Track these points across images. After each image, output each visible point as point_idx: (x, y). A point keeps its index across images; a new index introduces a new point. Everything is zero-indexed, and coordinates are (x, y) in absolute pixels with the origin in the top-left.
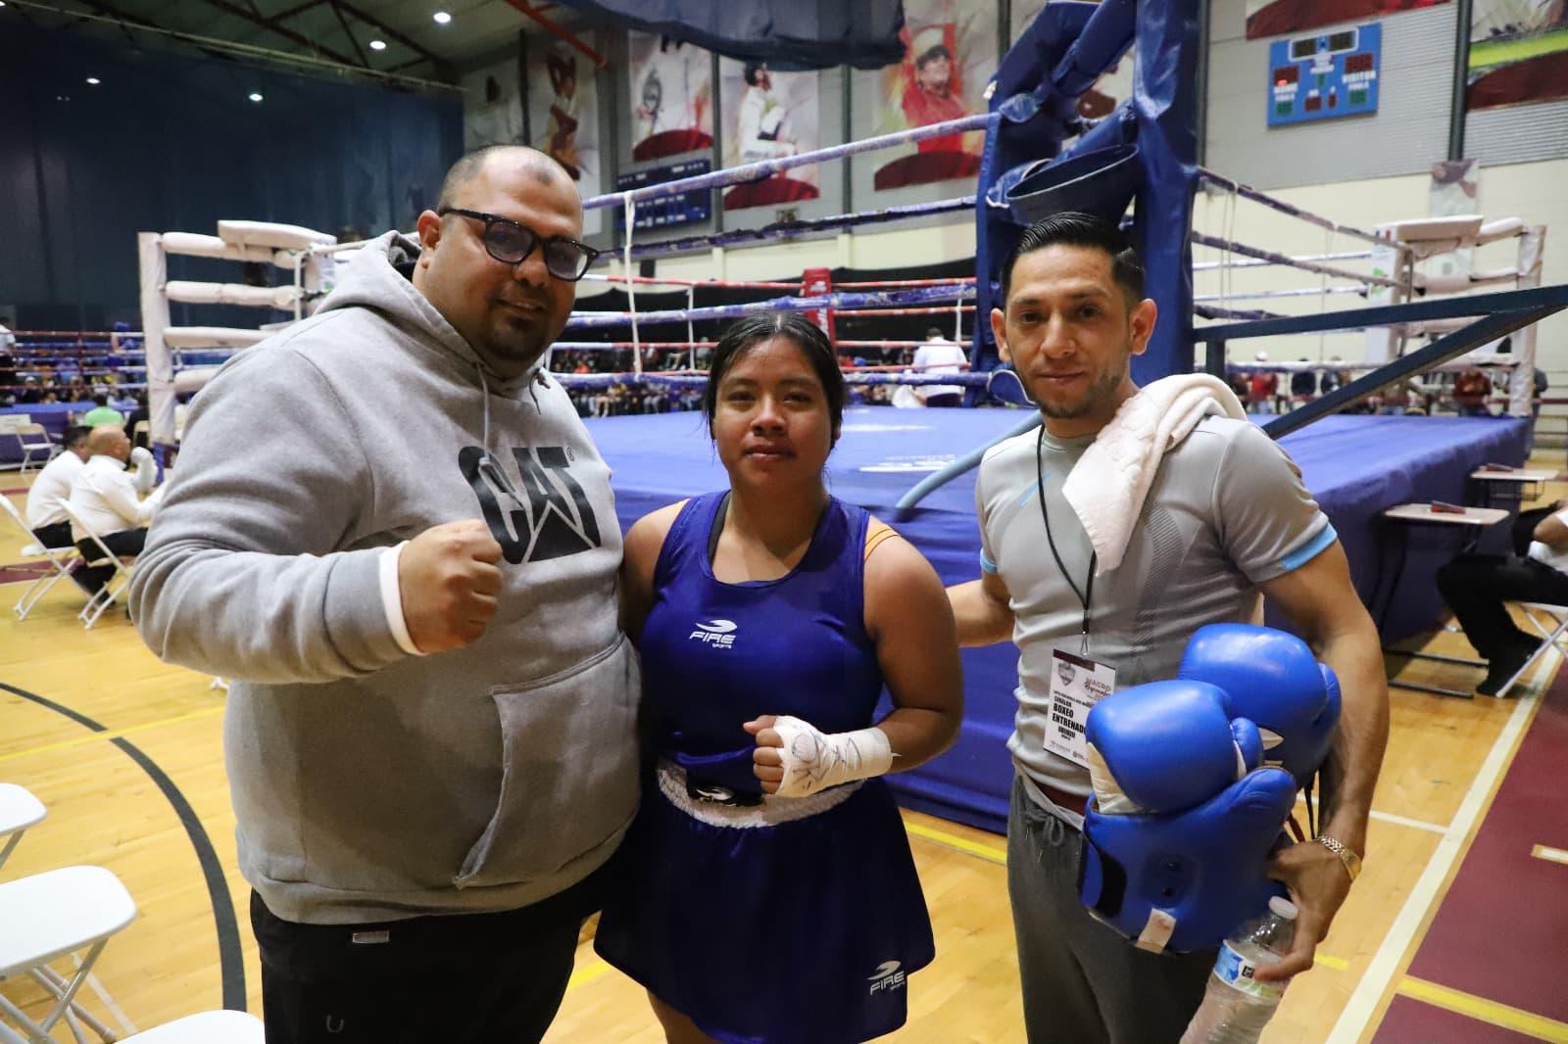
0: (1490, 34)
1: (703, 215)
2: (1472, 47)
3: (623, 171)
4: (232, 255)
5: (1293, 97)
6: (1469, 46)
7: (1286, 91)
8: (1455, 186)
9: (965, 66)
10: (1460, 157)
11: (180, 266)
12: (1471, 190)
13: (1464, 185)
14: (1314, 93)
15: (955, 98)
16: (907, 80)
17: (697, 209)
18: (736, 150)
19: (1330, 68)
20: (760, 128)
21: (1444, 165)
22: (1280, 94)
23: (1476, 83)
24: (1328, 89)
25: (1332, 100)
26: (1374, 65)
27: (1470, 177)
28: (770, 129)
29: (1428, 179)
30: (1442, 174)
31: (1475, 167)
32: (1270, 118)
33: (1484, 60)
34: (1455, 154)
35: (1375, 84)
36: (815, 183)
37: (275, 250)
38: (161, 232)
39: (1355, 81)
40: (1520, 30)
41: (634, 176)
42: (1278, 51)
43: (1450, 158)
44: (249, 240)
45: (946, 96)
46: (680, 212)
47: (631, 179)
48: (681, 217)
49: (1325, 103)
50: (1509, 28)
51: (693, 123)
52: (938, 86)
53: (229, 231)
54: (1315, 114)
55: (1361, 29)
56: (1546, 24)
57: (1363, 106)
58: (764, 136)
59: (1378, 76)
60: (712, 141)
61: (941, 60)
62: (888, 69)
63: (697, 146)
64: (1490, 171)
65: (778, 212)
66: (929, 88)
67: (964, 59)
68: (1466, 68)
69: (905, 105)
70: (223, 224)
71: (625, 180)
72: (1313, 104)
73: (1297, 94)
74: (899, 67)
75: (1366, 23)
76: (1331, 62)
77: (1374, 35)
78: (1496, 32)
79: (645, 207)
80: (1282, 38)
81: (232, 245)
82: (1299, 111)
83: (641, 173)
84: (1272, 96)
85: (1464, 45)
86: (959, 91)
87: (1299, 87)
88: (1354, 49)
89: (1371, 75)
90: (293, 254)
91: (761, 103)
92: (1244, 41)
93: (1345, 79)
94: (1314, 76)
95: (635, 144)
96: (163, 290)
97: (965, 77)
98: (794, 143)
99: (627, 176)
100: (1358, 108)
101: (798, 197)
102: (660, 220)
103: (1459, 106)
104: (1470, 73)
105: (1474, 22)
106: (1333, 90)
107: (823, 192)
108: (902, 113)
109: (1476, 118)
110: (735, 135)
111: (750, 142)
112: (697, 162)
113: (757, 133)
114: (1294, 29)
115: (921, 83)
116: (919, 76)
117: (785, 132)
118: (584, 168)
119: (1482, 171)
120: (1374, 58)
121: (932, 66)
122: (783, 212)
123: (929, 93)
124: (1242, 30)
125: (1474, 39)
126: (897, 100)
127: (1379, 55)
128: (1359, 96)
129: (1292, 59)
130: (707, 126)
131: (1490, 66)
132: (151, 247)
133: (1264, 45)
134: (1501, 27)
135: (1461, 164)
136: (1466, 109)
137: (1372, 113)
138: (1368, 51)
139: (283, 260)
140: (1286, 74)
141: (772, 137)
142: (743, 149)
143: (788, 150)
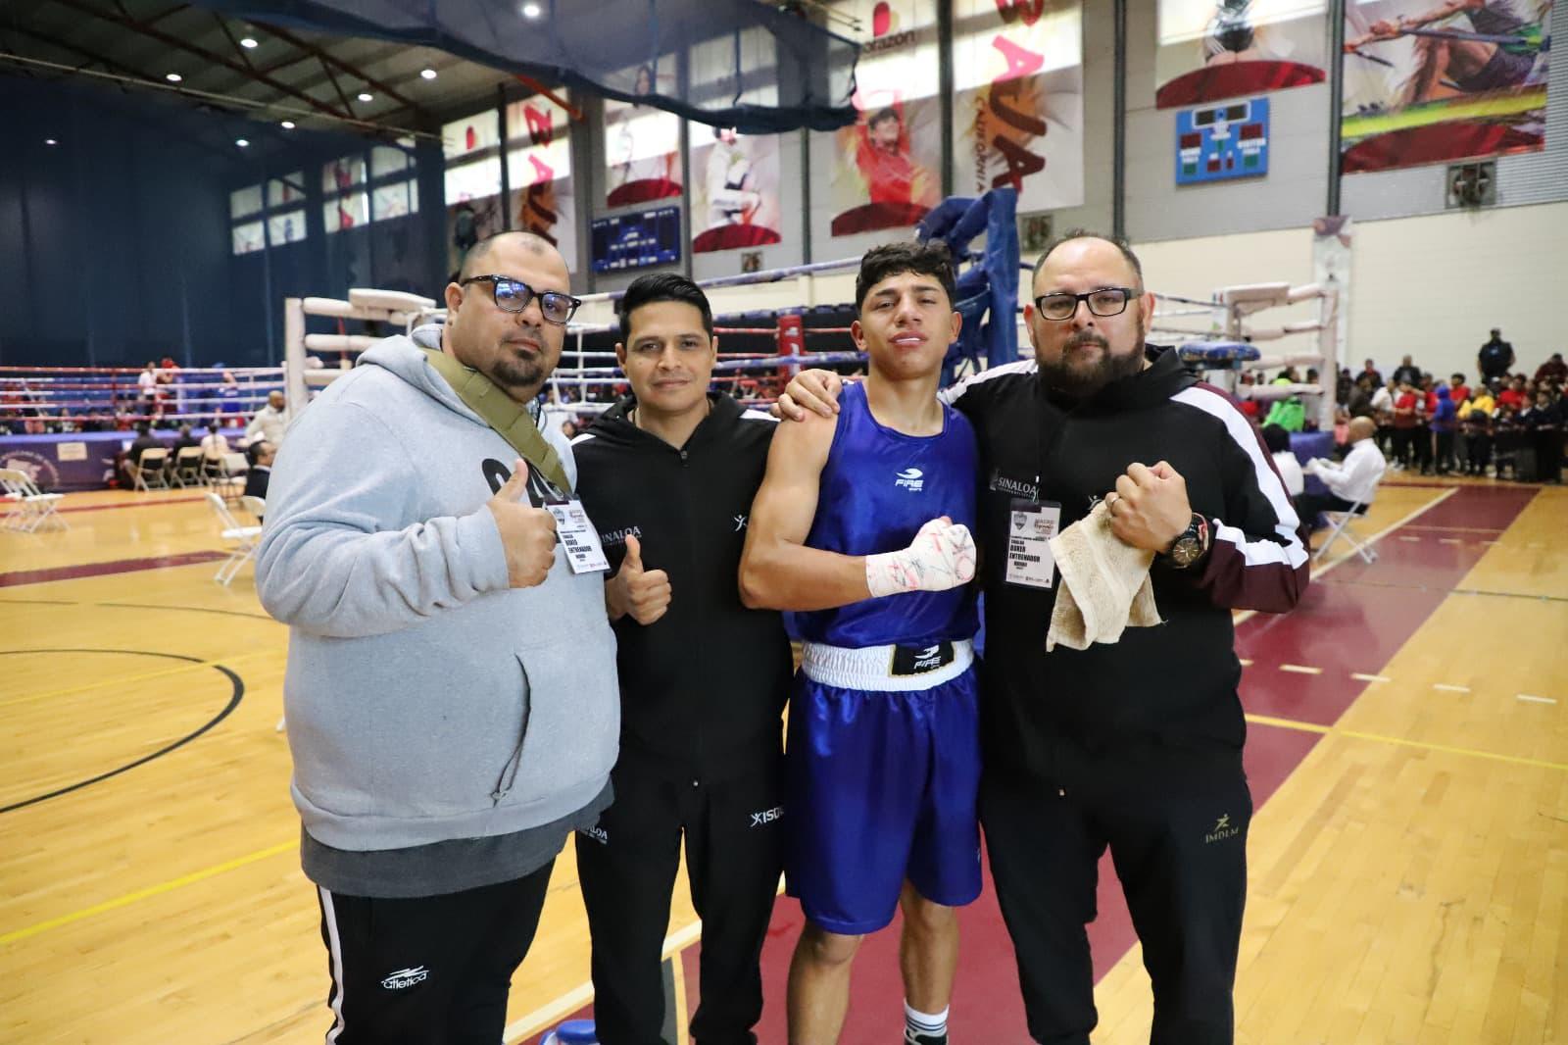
0: (1358, 110)
1: (673, 258)
2: (1344, 121)
3: (596, 216)
4: (358, 315)
5: (1197, 159)
6: (1341, 120)
7: (1191, 155)
8: (1334, 238)
9: (913, 127)
10: (1337, 212)
11: (316, 324)
12: (1346, 241)
13: (1340, 237)
14: (1214, 157)
15: (903, 155)
16: (860, 138)
17: (667, 251)
18: (705, 198)
19: (1227, 136)
20: (727, 179)
21: (1324, 220)
22: (1185, 157)
23: (1348, 151)
24: (1226, 153)
25: (1230, 163)
26: (1264, 133)
27: (1346, 230)
28: (736, 181)
29: (1311, 232)
30: (1322, 227)
31: (1349, 221)
32: (1178, 178)
33: (1356, 131)
34: (1332, 212)
35: (1265, 150)
36: (776, 229)
37: (391, 311)
38: (303, 298)
39: (1249, 147)
40: (1382, 107)
41: (608, 221)
42: (1182, 119)
43: (1329, 214)
44: (372, 304)
45: (895, 153)
46: (652, 255)
47: (605, 224)
48: (653, 259)
49: (1223, 165)
50: (1374, 106)
51: (664, 173)
52: (888, 144)
53: (357, 297)
54: (1214, 174)
55: (1253, 102)
56: (1402, 103)
57: (1255, 169)
58: (730, 186)
59: (1267, 142)
60: (682, 190)
61: (891, 121)
62: (843, 130)
63: (668, 194)
64: (1363, 226)
65: (743, 255)
66: (880, 145)
67: (911, 120)
68: (1340, 139)
69: (859, 160)
70: (354, 292)
71: (600, 224)
72: (1214, 166)
73: (1201, 157)
74: (853, 129)
75: (1257, 97)
76: (1228, 130)
77: (1263, 108)
78: (1363, 108)
79: (619, 250)
80: (1186, 108)
81: (357, 307)
82: (1202, 172)
83: (614, 218)
84: (1179, 159)
85: (1337, 120)
86: (907, 149)
87: (1203, 152)
88: (1247, 120)
89: (1261, 142)
90: (405, 314)
91: (728, 156)
92: (1154, 110)
93: (1240, 145)
94: (1214, 142)
95: (609, 192)
96: (304, 342)
97: (913, 136)
98: (758, 193)
99: (602, 220)
100: (1250, 170)
101: (762, 242)
102: (633, 262)
103: (1335, 171)
104: (1343, 142)
105: (1345, 97)
106: (1230, 154)
107: (785, 237)
108: (856, 168)
109: (1348, 180)
110: (703, 186)
111: (718, 192)
112: (668, 208)
113: (724, 183)
114: (1198, 101)
115: (873, 141)
116: (871, 135)
117: (750, 182)
118: (562, 213)
119: (1356, 225)
120: (1264, 126)
121: (882, 126)
122: (748, 255)
123: (880, 149)
124: (1153, 101)
125: (1345, 113)
126: (851, 156)
127: (1267, 124)
128: (1252, 160)
129: (1195, 127)
130: (677, 177)
131: (1359, 137)
132: (295, 310)
133: (1170, 114)
134: (1367, 104)
135: (1338, 219)
136: (1340, 173)
137: (1262, 174)
138: (1257, 122)
139: (396, 319)
140: (1188, 141)
141: (738, 187)
142: (711, 198)
143: (753, 199)
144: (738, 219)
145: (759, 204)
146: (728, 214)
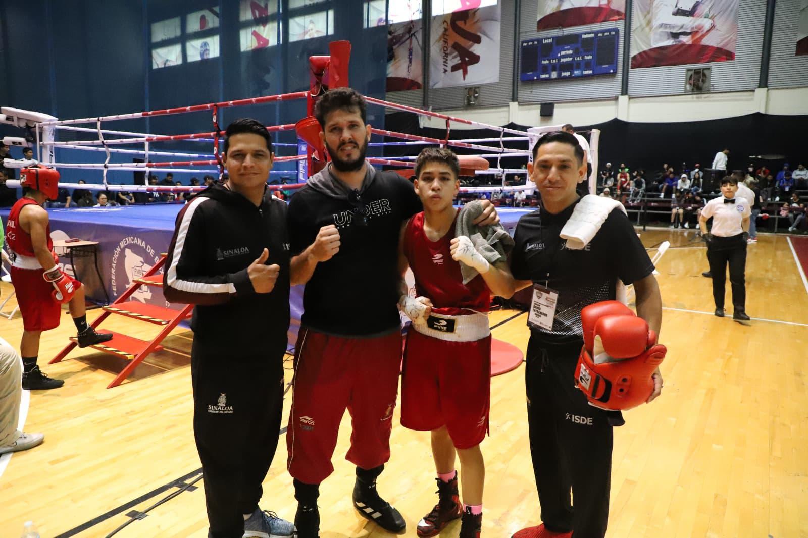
17: (603, 66)
58: (680, 12)
101: (713, 59)
107: (739, 55)
112: (606, 31)
141: (691, 13)
142: (656, 23)
143: (707, 23)
144: (686, 40)
145: (713, 27)
146: (675, 36)
